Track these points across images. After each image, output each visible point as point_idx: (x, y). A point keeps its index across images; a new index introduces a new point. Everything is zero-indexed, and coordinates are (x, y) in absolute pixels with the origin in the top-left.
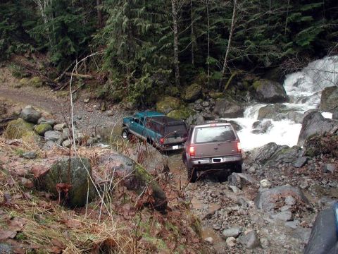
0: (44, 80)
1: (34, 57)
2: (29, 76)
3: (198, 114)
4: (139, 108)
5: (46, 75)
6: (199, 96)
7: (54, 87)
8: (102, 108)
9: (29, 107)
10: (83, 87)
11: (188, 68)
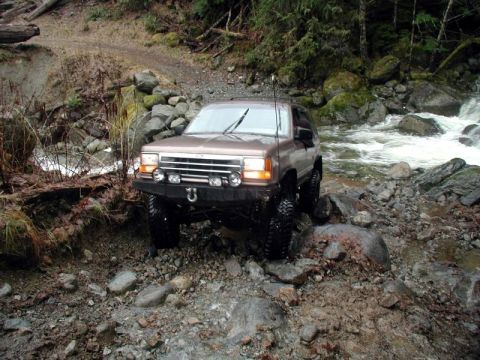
0: (182, 37)
1: (177, 5)
2: (165, 31)
3: (378, 102)
4: (299, 85)
5: (186, 31)
6: (394, 75)
7: (194, 47)
8: (248, 81)
9: (147, 71)
10: (230, 50)
11: (384, 30)
